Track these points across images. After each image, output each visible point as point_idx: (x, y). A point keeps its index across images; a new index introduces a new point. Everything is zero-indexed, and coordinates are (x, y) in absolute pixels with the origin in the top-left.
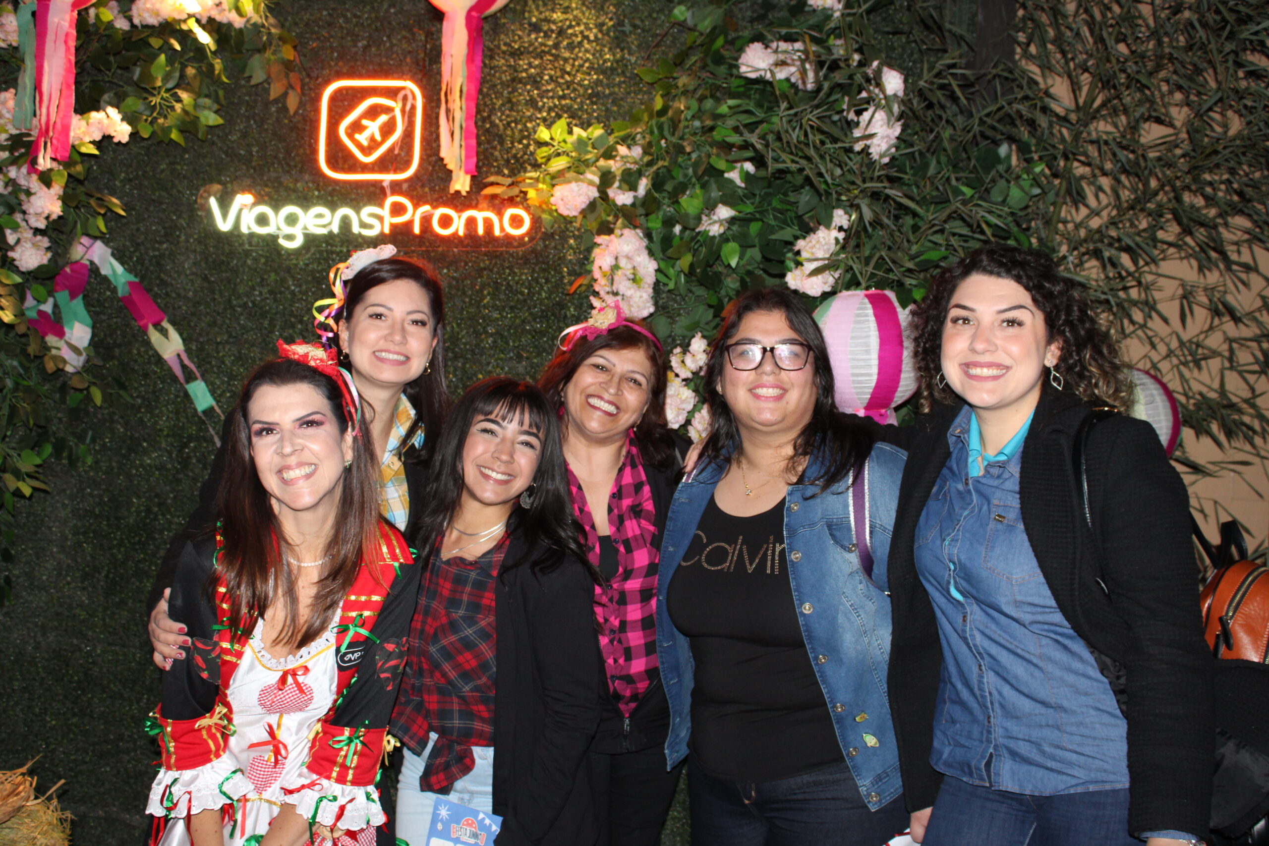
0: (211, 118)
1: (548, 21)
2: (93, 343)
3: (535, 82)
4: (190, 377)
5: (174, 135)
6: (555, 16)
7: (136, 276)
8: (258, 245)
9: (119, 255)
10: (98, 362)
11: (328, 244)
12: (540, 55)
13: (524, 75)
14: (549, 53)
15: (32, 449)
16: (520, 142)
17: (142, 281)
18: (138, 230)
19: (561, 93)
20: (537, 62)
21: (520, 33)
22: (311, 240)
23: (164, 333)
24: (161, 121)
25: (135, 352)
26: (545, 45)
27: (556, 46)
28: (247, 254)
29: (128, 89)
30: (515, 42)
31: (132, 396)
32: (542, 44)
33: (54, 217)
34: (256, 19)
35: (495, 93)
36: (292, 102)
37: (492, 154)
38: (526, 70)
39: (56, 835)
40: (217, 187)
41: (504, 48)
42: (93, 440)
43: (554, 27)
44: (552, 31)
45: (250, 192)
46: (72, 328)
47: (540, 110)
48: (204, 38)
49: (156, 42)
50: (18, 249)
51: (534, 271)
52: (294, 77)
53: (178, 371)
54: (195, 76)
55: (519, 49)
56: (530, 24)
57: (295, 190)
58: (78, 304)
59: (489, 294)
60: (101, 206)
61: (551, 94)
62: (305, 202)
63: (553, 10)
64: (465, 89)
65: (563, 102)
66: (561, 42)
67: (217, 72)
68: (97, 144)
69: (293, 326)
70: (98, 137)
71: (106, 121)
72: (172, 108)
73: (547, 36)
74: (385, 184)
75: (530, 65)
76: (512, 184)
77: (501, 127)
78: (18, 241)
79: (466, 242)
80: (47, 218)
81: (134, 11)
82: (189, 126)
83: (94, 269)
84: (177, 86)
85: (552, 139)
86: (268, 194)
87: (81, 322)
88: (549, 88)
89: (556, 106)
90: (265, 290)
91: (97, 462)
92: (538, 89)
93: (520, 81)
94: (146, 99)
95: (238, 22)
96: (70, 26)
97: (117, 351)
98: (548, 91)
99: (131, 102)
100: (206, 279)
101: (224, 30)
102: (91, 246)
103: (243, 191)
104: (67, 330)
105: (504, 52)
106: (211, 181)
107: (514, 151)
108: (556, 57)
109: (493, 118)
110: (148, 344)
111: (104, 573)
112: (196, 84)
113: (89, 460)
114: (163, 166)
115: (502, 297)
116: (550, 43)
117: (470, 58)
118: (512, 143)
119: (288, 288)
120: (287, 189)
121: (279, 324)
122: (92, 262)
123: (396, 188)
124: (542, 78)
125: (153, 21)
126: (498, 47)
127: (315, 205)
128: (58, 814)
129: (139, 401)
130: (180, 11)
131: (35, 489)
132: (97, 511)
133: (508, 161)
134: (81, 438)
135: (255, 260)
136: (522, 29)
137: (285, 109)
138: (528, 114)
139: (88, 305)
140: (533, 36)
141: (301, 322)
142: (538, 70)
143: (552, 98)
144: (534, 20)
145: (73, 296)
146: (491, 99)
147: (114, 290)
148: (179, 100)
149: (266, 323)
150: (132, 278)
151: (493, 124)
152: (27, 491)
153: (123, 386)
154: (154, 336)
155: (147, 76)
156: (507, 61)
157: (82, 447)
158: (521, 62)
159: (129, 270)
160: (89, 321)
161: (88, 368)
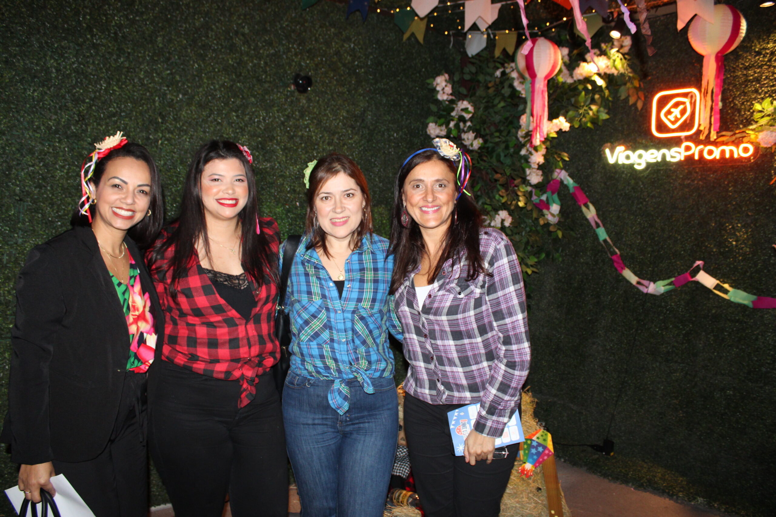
0: (604, 116)
1: (765, 49)
2: (560, 211)
3: (758, 80)
4: (598, 226)
5: (589, 125)
6: (769, 46)
7: (578, 184)
8: (627, 168)
9: (571, 176)
10: (562, 220)
11: (657, 166)
12: (761, 67)
13: (751, 78)
14: (766, 64)
15: (534, 255)
16: (749, 111)
17: (580, 186)
18: (579, 164)
19: (771, 84)
20: (758, 71)
21: (749, 57)
22: (649, 165)
23: (588, 207)
24: (584, 119)
25: (577, 215)
26: (764, 61)
27: (770, 61)
28: (623, 172)
29: (570, 107)
30: (747, 62)
31: (576, 234)
32: (761, 61)
33: (541, 163)
34: (622, 71)
35: (736, 89)
36: (640, 105)
37: (734, 119)
38: (752, 76)
39: (528, 406)
40: (609, 144)
41: (741, 66)
42: (562, 251)
43: (768, 51)
44: (767, 53)
45: (623, 145)
46: (552, 206)
47: (760, 94)
48: (600, 82)
49: (580, 87)
50: (530, 176)
51: (756, 173)
52: (641, 94)
53: (593, 224)
54: (599, 98)
55: (749, 65)
56: (756, 52)
57: (642, 143)
58: (555, 196)
59: (732, 186)
60: (559, 157)
61: (766, 85)
62: (646, 148)
63: (768, 43)
64: (714, 91)
65: (773, 88)
66: (772, 58)
67: (606, 96)
68: (557, 133)
69: (641, 203)
70: (557, 130)
71: (559, 123)
72: (588, 114)
73: (765, 56)
74: (682, 138)
75: (755, 72)
76: (732, 135)
77: (739, 105)
78: (530, 173)
79: (721, 161)
80: (538, 164)
81: (574, 75)
82: (594, 121)
83: (562, 182)
84: (591, 104)
85: (763, 109)
86: (631, 146)
87: (556, 204)
88: (765, 82)
89: (769, 91)
90: (630, 188)
91: (563, 260)
92: (759, 83)
93: (749, 81)
94: (577, 111)
95: (615, 72)
96: (544, 87)
97: (571, 215)
98: (765, 84)
99: (571, 113)
100: (605, 184)
101: (611, 77)
102: (560, 172)
103: (620, 145)
104: (551, 207)
105: (741, 68)
106: (607, 142)
107: (745, 116)
108: (770, 66)
109: (735, 101)
110: (581, 212)
111: (565, 306)
112: (599, 102)
113: (560, 259)
114: (588, 137)
115: (739, 186)
116: (766, 60)
117: (717, 76)
118: (745, 112)
119: (639, 187)
120: (639, 143)
121: (636, 201)
122: (561, 179)
123: (688, 138)
124: (761, 78)
125: (581, 78)
126: (738, 66)
127: (650, 149)
128: (532, 399)
129: (579, 236)
130: (590, 73)
131: (533, 272)
132: (563, 280)
133: (742, 121)
134: (557, 251)
135: (626, 175)
136: (751, 55)
137: (636, 108)
138: (753, 97)
139: (559, 196)
140: (757, 58)
141: (645, 201)
142: (759, 74)
143: (767, 87)
144: (757, 50)
145: (553, 193)
146: (734, 92)
147: (569, 190)
148: (591, 109)
149: (630, 202)
150: (576, 185)
151: (735, 104)
152: (530, 272)
153: (572, 230)
154: (584, 209)
155: (577, 102)
156: (742, 72)
157: (558, 254)
158: (750, 72)
159: (575, 182)
160: (559, 202)
161: (559, 223)
